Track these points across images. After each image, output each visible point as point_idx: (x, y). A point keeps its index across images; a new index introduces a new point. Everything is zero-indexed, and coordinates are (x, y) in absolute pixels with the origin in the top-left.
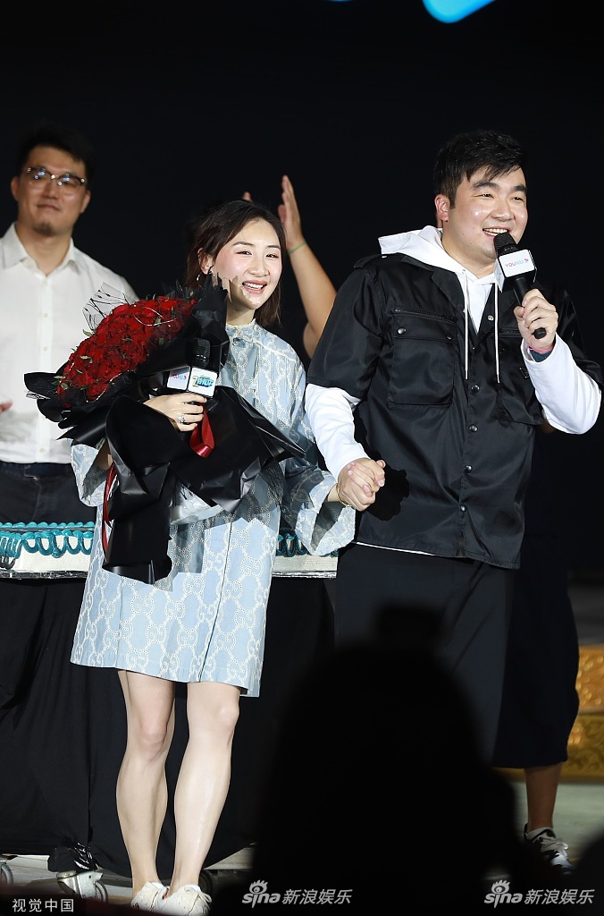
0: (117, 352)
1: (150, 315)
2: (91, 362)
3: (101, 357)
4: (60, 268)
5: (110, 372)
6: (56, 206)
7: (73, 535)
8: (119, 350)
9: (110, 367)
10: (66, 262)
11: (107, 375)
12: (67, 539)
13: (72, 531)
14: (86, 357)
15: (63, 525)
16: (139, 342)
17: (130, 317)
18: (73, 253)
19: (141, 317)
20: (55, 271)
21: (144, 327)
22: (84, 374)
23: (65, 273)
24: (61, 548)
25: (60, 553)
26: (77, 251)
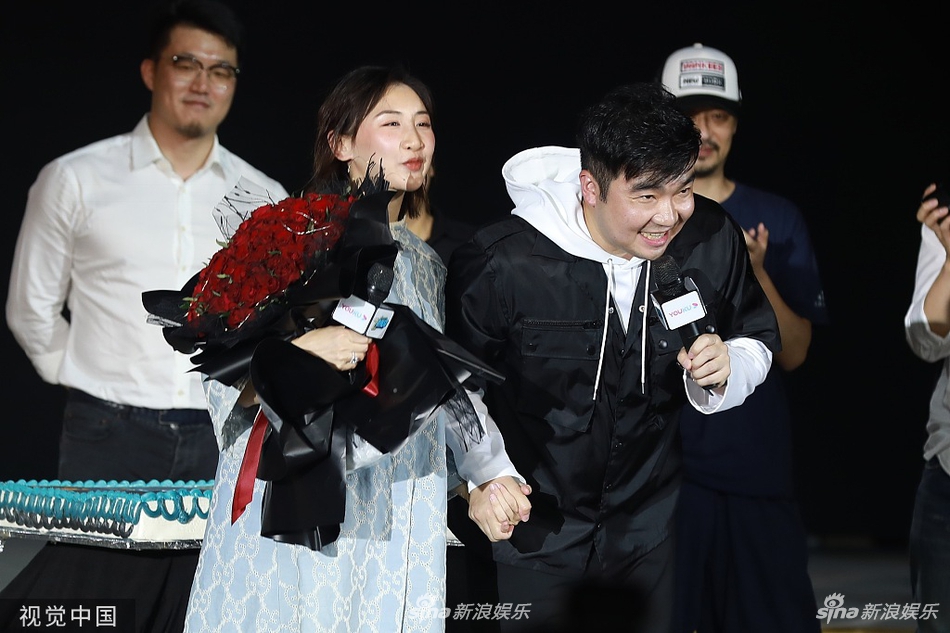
0: (263, 269)
1: (299, 219)
2: (231, 282)
3: (243, 274)
4: (201, 172)
5: (255, 294)
6: (207, 102)
7: (204, 496)
8: (265, 266)
9: (255, 287)
10: (209, 164)
11: (251, 297)
12: (196, 501)
13: (202, 491)
14: (223, 276)
15: (191, 484)
16: (290, 255)
17: (276, 222)
18: (219, 153)
19: (290, 223)
20: (195, 176)
21: (294, 236)
22: (222, 297)
23: (206, 180)
24: (189, 511)
25: (188, 518)
26: (223, 150)
